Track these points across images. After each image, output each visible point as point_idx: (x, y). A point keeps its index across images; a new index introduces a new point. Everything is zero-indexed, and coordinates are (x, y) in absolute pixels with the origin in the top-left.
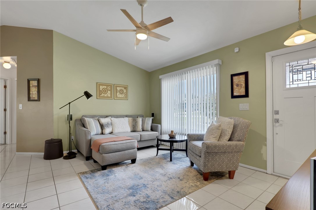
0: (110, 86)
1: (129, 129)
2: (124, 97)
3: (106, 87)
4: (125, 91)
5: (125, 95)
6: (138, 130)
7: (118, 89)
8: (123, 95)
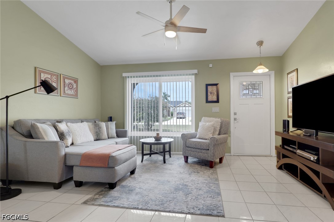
0: (54, 75)
1: (91, 138)
2: (74, 94)
3: (49, 76)
4: (75, 86)
5: (75, 91)
6: (103, 137)
7: (67, 81)
8: (73, 91)
